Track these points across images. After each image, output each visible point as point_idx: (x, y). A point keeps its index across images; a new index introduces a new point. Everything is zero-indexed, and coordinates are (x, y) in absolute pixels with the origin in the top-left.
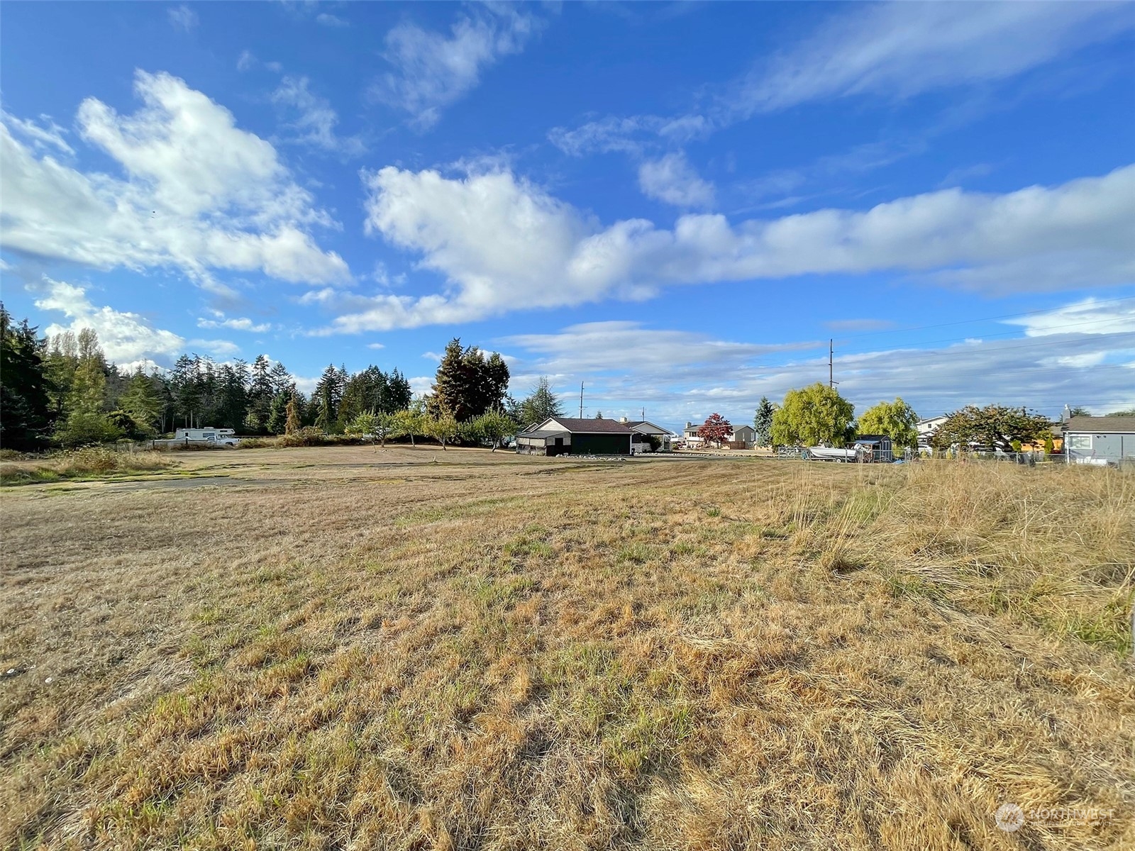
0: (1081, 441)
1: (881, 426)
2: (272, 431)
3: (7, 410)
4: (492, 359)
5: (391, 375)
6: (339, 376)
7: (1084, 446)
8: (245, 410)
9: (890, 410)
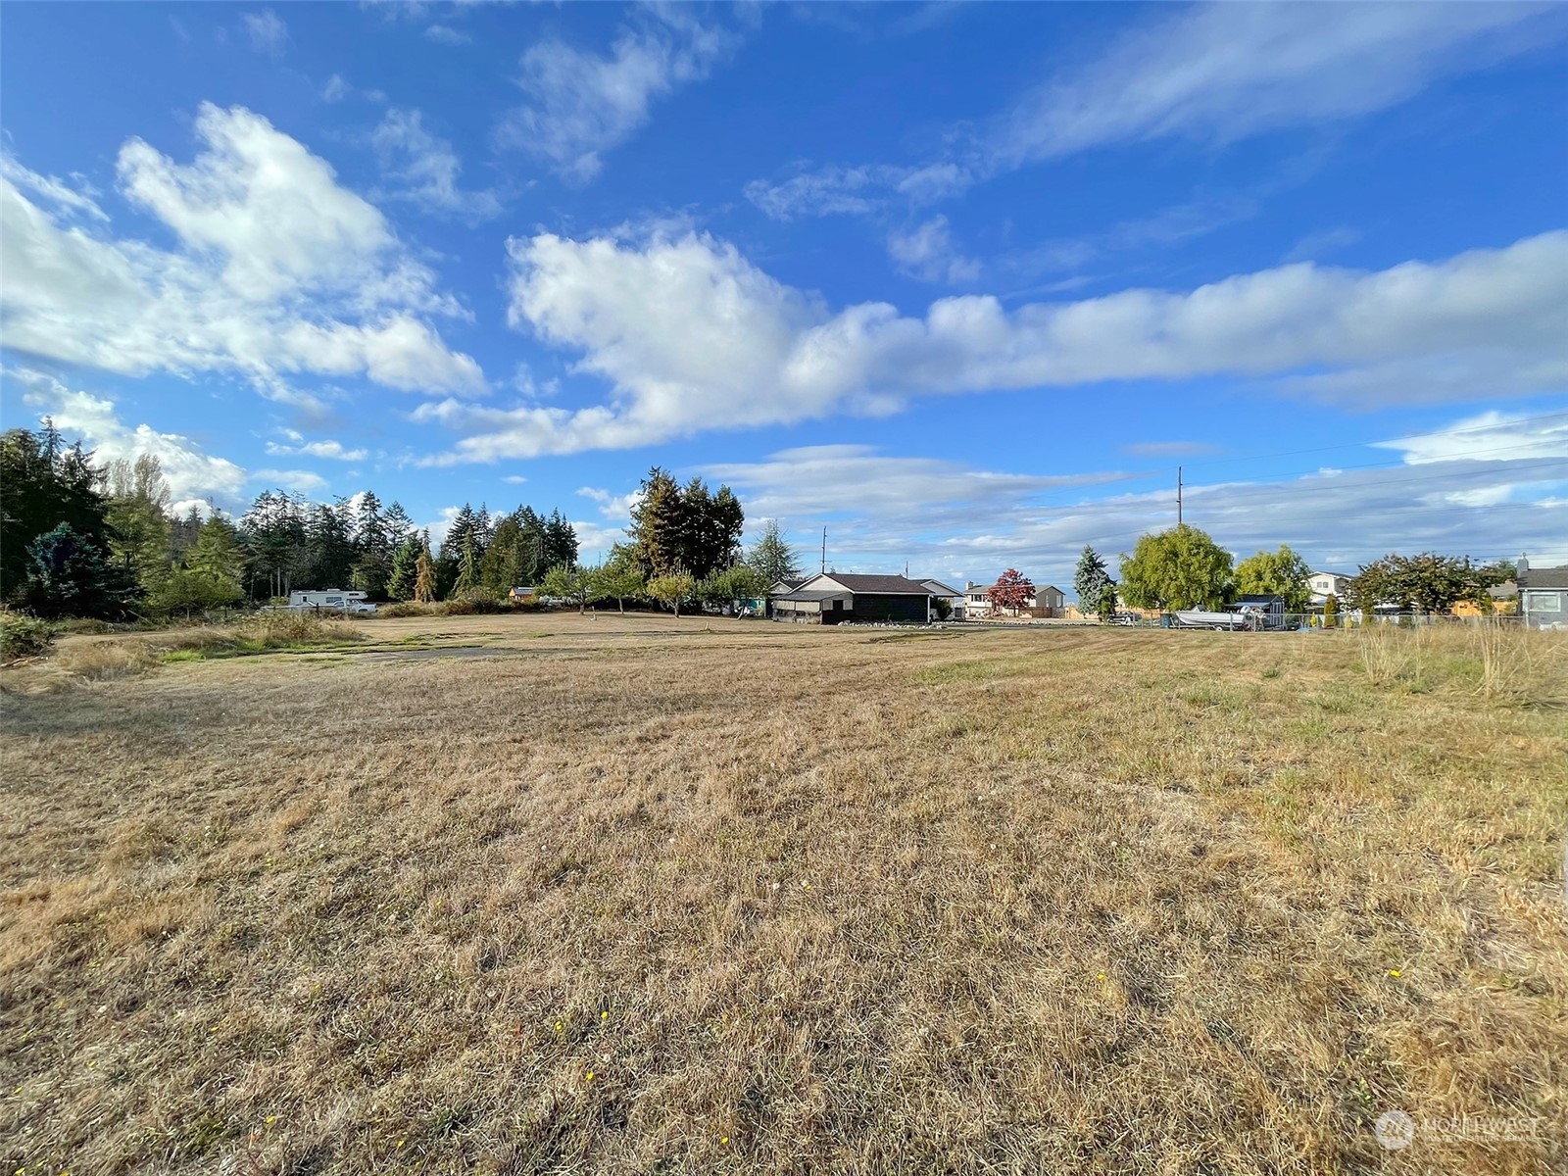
0: (1545, 600)
1: (1261, 583)
2: (394, 596)
3: (80, 566)
4: (720, 495)
5: (549, 519)
6: (478, 521)
7: (1550, 607)
8: (349, 567)
9: (1274, 561)
